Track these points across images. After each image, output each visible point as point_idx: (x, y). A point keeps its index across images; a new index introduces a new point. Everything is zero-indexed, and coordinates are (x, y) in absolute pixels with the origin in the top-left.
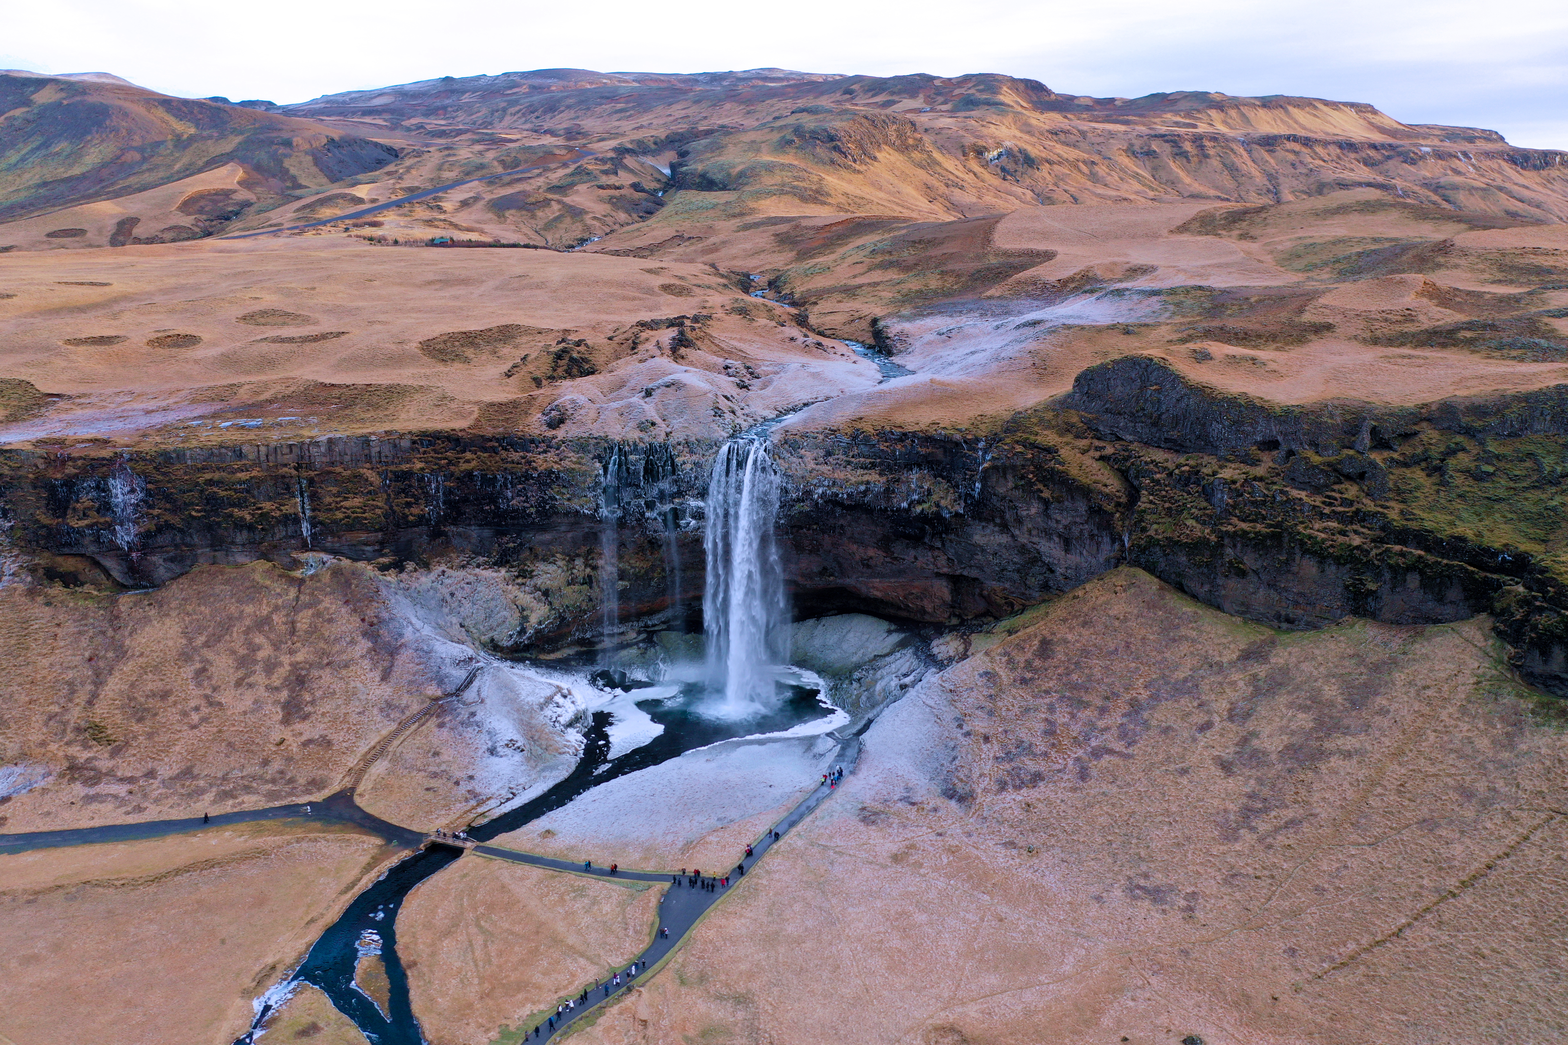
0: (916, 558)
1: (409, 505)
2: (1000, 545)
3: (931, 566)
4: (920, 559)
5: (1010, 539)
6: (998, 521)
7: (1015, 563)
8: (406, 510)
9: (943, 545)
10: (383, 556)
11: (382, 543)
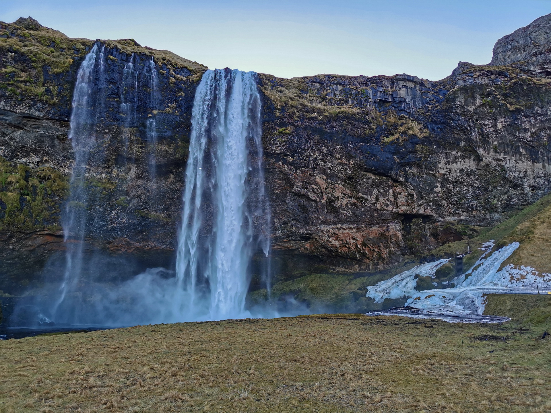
0: (377, 199)
2: (461, 171)
3: (390, 208)
4: (381, 199)
5: (472, 162)
6: (462, 144)
7: (475, 188)
9: (406, 179)
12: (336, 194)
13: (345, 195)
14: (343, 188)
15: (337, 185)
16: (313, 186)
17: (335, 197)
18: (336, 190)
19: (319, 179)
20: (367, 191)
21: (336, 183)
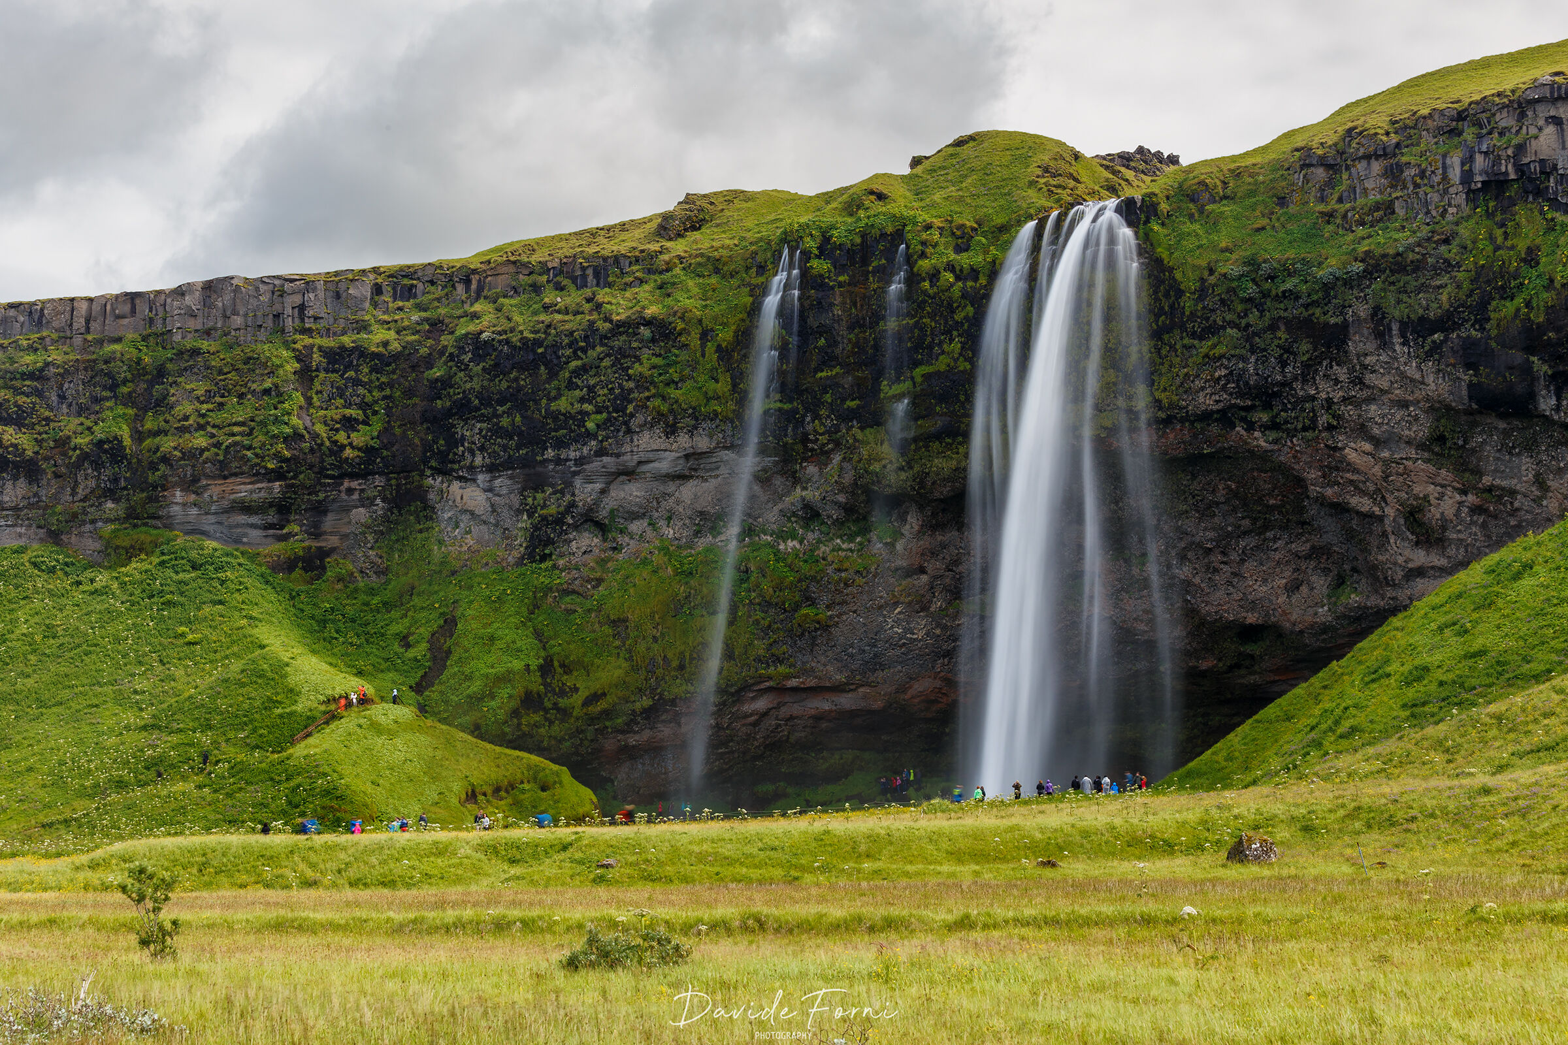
1: (349, 424)
8: (341, 437)
10: (284, 538)
11: (283, 508)
12: (1418, 489)
13: (1443, 486)
14: (1432, 469)
15: (1409, 463)
16: (1348, 475)
17: (1417, 498)
18: (1415, 479)
19: (1354, 455)
20: (1503, 468)
21: (1406, 459)
